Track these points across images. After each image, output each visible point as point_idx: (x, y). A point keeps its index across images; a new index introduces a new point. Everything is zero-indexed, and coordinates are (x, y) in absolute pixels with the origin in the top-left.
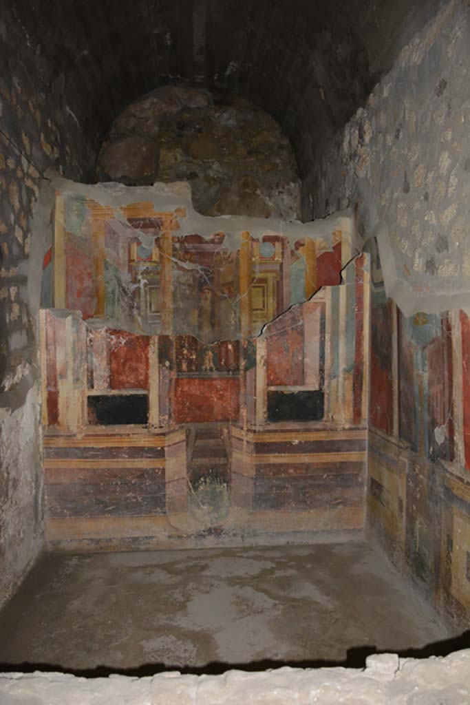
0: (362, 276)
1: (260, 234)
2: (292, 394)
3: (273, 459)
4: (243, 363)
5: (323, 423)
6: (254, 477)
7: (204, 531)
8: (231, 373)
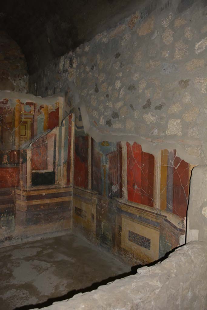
0: (71, 123)
1: (25, 101)
2: (42, 174)
3: (35, 202)
4: (21, 160)
5: (55, 185)
6: (26, 211)
7: (4, 239)
8: (16, 165)
